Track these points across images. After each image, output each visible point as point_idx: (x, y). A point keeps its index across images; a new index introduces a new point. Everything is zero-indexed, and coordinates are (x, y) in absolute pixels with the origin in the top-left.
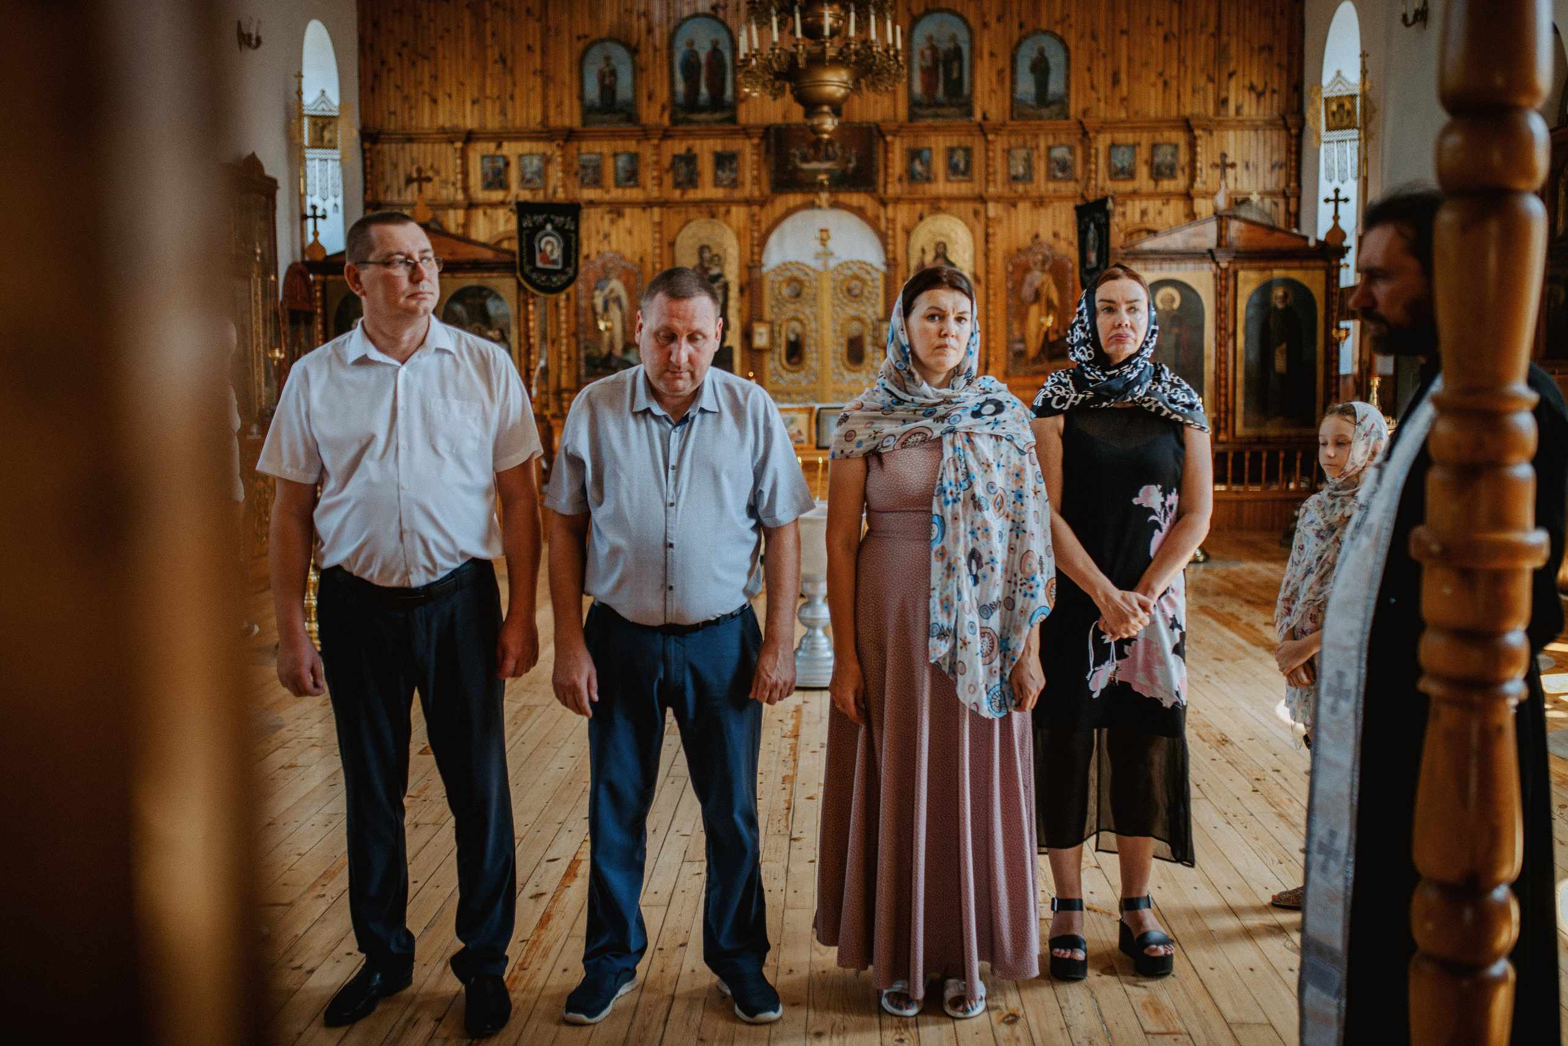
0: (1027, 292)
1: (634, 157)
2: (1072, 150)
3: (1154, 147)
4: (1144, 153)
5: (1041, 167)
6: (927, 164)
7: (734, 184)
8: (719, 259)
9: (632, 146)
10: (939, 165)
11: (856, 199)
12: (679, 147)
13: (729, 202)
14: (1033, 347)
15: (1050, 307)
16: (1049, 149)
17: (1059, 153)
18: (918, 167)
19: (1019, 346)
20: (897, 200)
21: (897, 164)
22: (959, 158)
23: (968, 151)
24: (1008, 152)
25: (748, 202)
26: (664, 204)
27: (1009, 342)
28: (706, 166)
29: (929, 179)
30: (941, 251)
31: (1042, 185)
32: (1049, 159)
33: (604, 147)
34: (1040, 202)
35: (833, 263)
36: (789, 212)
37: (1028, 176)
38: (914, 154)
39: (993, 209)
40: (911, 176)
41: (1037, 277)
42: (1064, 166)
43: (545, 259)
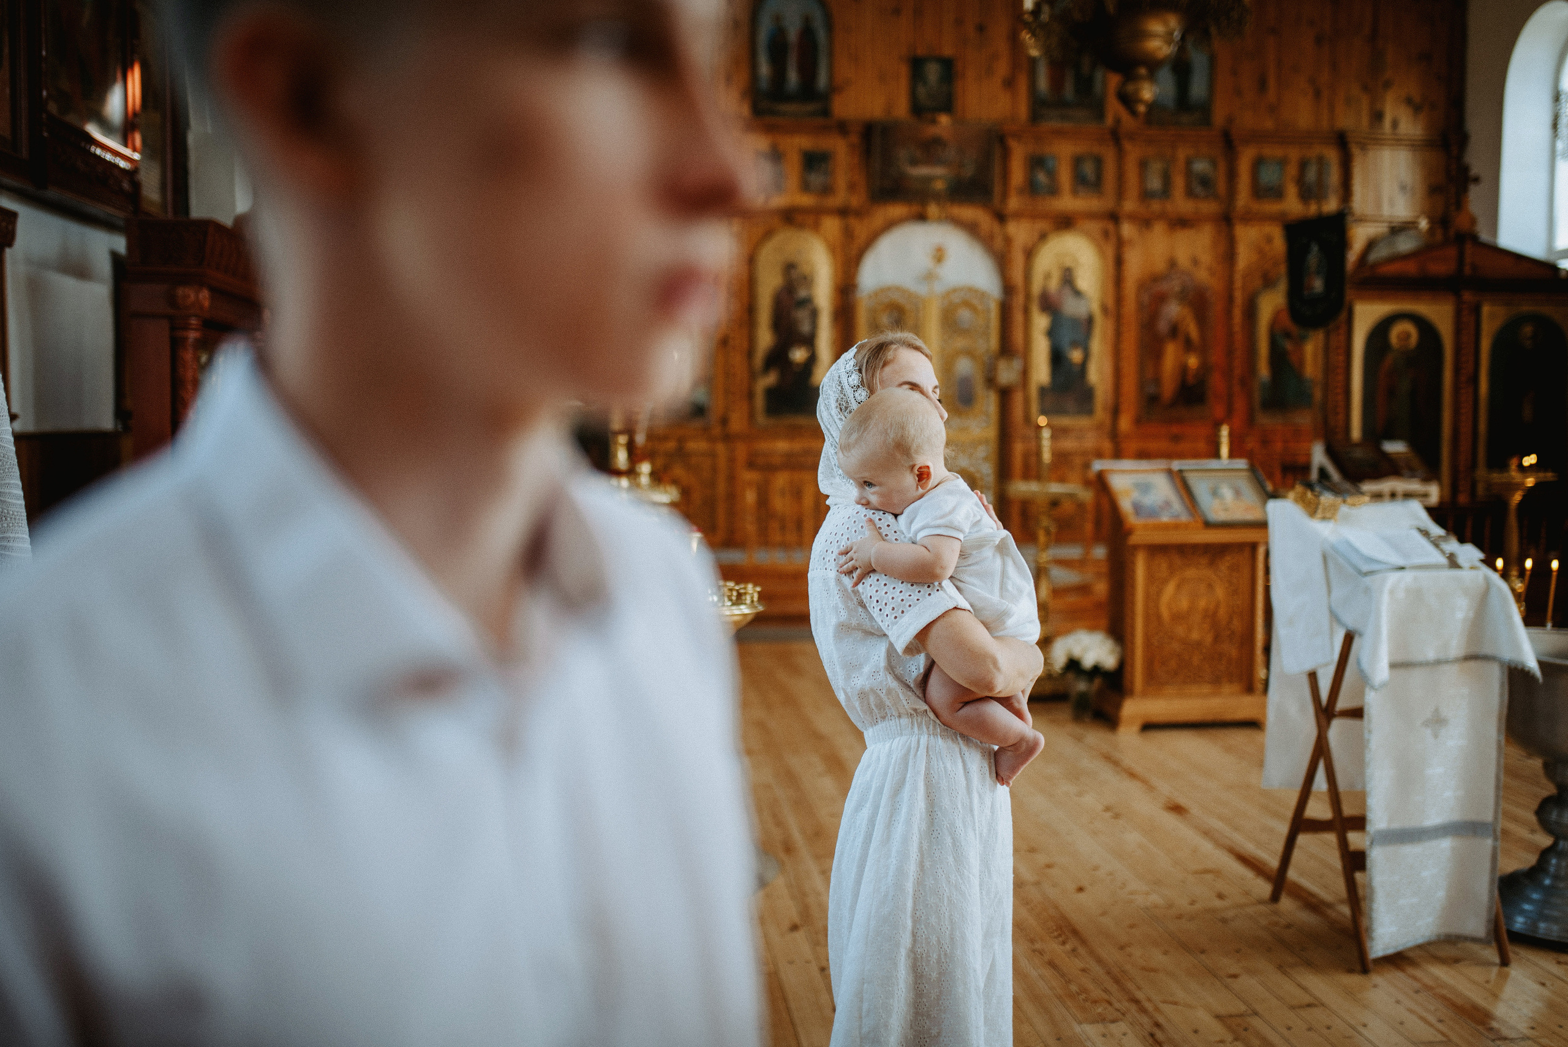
0: (1163, 326)
2: (1214, 163)
3: (1303, 165)
4: (1292, 170)
6: (1052, 174)
7: (827, 190)
8: (808, 280)
10: (1065, 176)
11: (968, 213)
13: (819, 212)
14: (1168, 387)
15: (1188, 345)
16: (1189, 162)
17: (1201, 166)
18: (1042, 177)
19: (1151, 389)
20: (1018, 215)
21: (1018, 174)
22: (1088, 169)
23: (1099, 162)
24: (1143, 165)
25: (843, 212)
27: (1141, 385)
28: (792, 168)
29: (1054, 191)
30: (1068, 278)
31: (1181, 204)
32: (1189, 173)
34: (1181, 223)
35: (939, 288)
36: (890, 225)
37: (1166, 191)
38: (1036, 162)
39: (1127, 230)
40: (1032, 188)
41: (1173, 310)
42: (1205, 182)
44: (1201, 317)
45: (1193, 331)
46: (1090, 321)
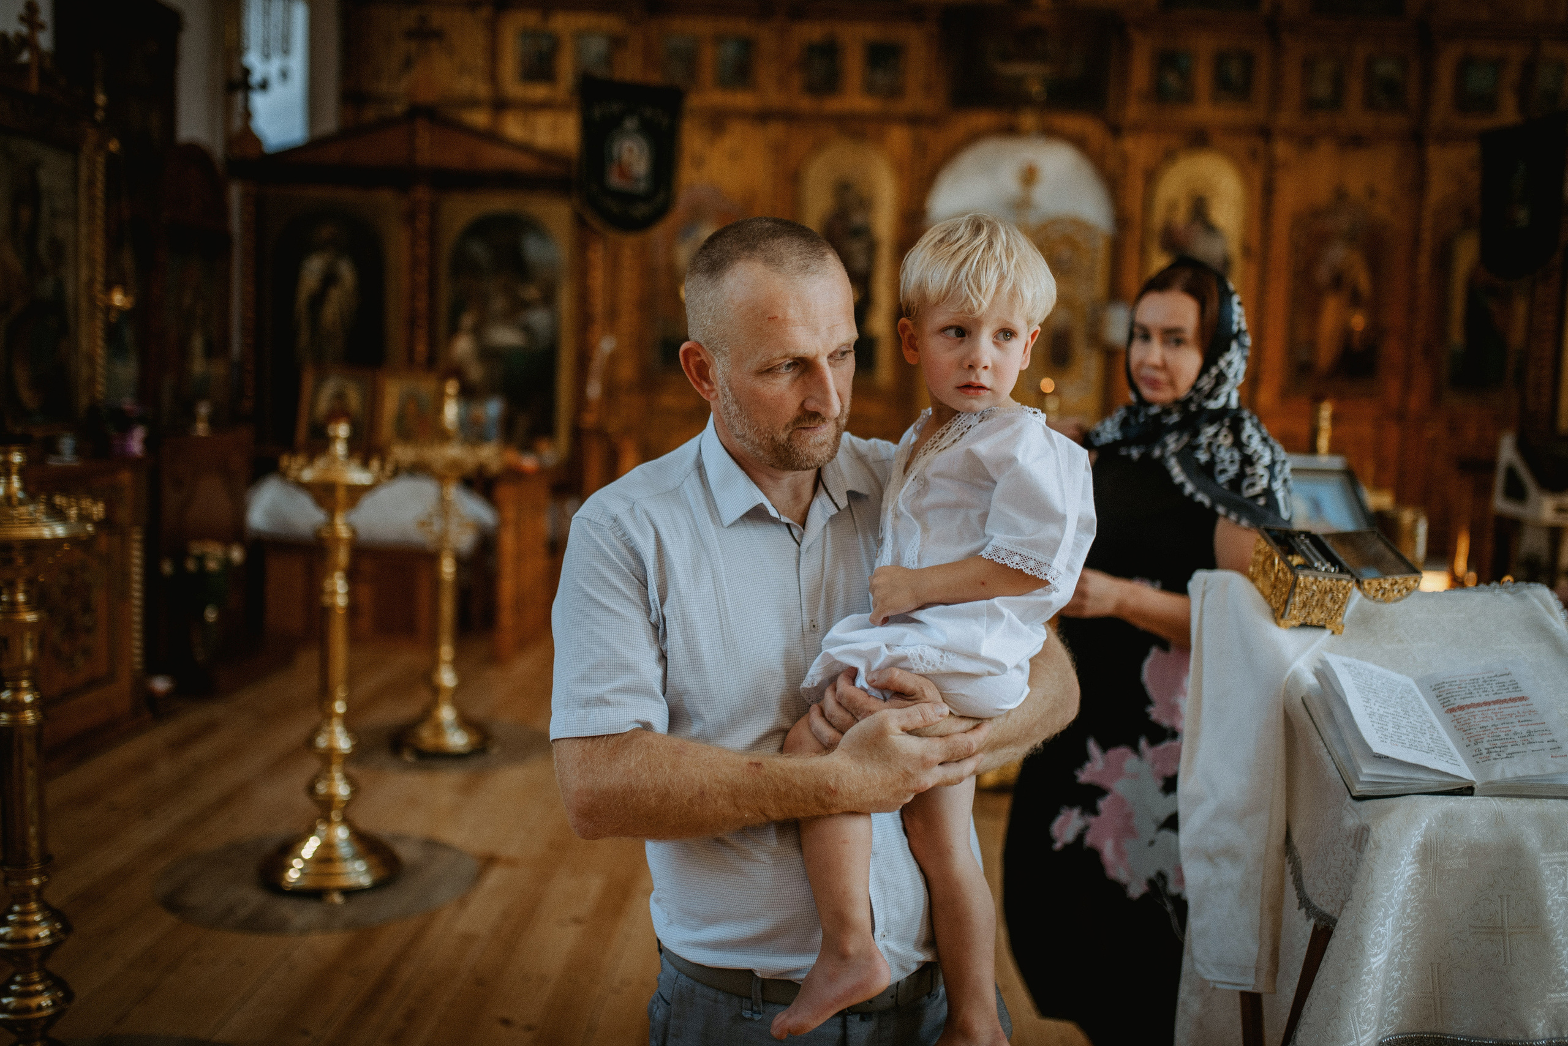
0: (1323, 274)
1: (747, 45)
2: (1404, 64)
4: (1512, 75)
5: (1355, 89)
6: (1185, 76)
7: (895, 92)
8: (866, 204)
9: (743, 26)
10: (1203, 78)
11: (1074, 123)
12: (812, 32)
13: (884, 119)
14: (1326, 353)
15: (1355, 300)
16: (1370, 62)
17: (1386, 68)
18: (1172, 80)
19: (1303, 355)
20: (1138, 128)
21: (1140, 74)
22: (1234, 70)
23: (1248, 60)
24: (1308, 65)
25: (914, 120)
26: (789, 117)
27: (1290, 349)
28: (854, 64)
29: (1186, 97)
30: (1199, 209)
31: (1357, 117)
32: (1369, 76)
33: (700, 27)
34: (1355, 141)
36: (973, 138)
37: (1336, 101)
38: (1167, 60)
39: (1282, 149)
40: (1159, 94)
41: (1338, 254)
42: (1391, 88)
43: (624, 173)
44: (1375, 266)
45: (1363, 280)
46: (1227, 263)
